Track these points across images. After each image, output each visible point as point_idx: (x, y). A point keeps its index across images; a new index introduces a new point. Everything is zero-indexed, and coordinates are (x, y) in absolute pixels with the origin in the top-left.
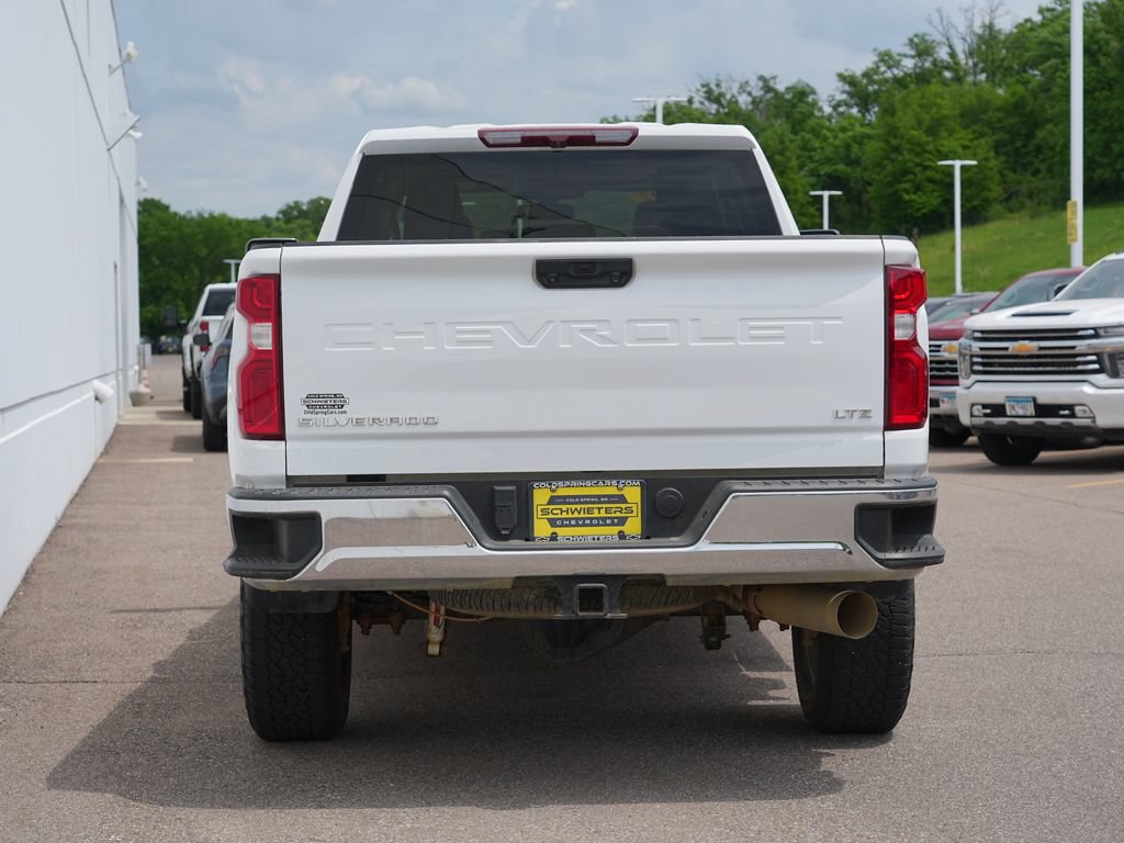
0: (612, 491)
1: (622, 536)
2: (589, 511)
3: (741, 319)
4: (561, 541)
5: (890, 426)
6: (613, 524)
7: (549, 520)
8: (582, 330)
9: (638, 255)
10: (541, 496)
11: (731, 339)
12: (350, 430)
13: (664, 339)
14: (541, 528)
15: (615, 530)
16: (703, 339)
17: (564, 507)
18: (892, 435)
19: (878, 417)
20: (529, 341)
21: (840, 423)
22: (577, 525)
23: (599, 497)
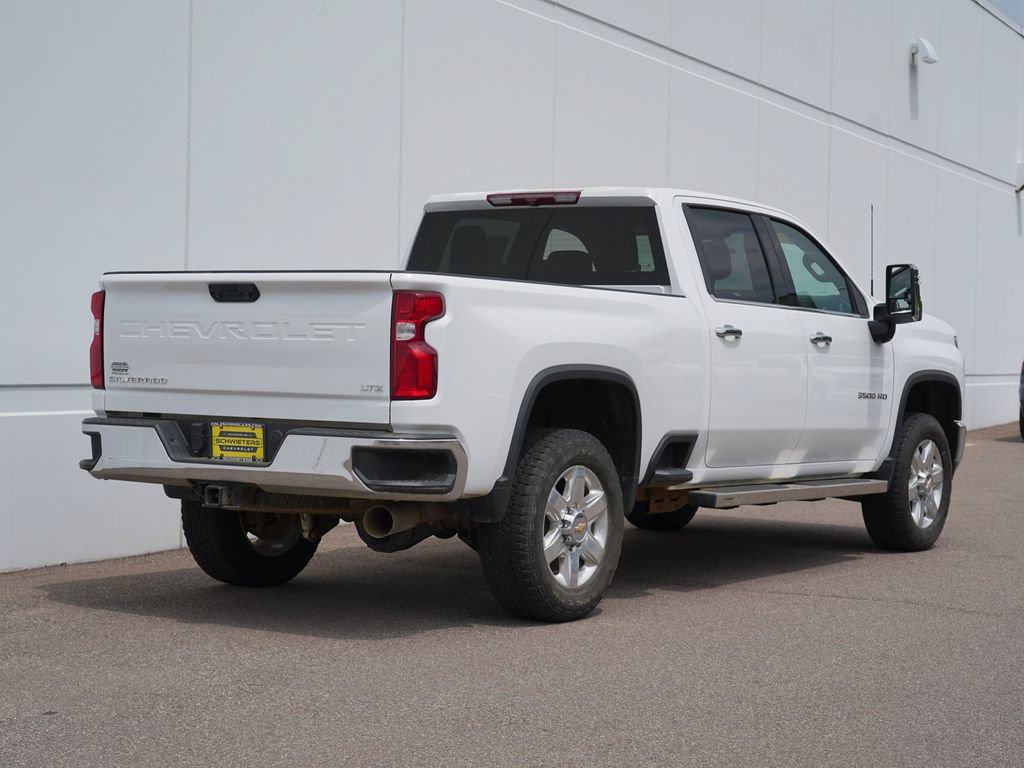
0: (249, 430)
1: (254, 459)
2: (239, 442)
3: (311, 324)
4: (225, 459)
5: (394, 397)
6: (250, 451)
7: (220, 446)
8: (231, 328)
9: (258, 282)
10: (216, 431)
11: (304, 336)
12: (131, 385)
13: (270, 335)
14: (216, 451)
15: (251, 455)
16: (291, 336)
17: (227, 439)
18: (397, 403)
19: (387, 392)
20: (207, 334)
21: (367, 394)
22: (233, 450)
23: (244, 433)
